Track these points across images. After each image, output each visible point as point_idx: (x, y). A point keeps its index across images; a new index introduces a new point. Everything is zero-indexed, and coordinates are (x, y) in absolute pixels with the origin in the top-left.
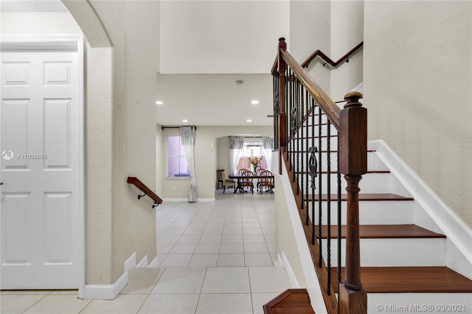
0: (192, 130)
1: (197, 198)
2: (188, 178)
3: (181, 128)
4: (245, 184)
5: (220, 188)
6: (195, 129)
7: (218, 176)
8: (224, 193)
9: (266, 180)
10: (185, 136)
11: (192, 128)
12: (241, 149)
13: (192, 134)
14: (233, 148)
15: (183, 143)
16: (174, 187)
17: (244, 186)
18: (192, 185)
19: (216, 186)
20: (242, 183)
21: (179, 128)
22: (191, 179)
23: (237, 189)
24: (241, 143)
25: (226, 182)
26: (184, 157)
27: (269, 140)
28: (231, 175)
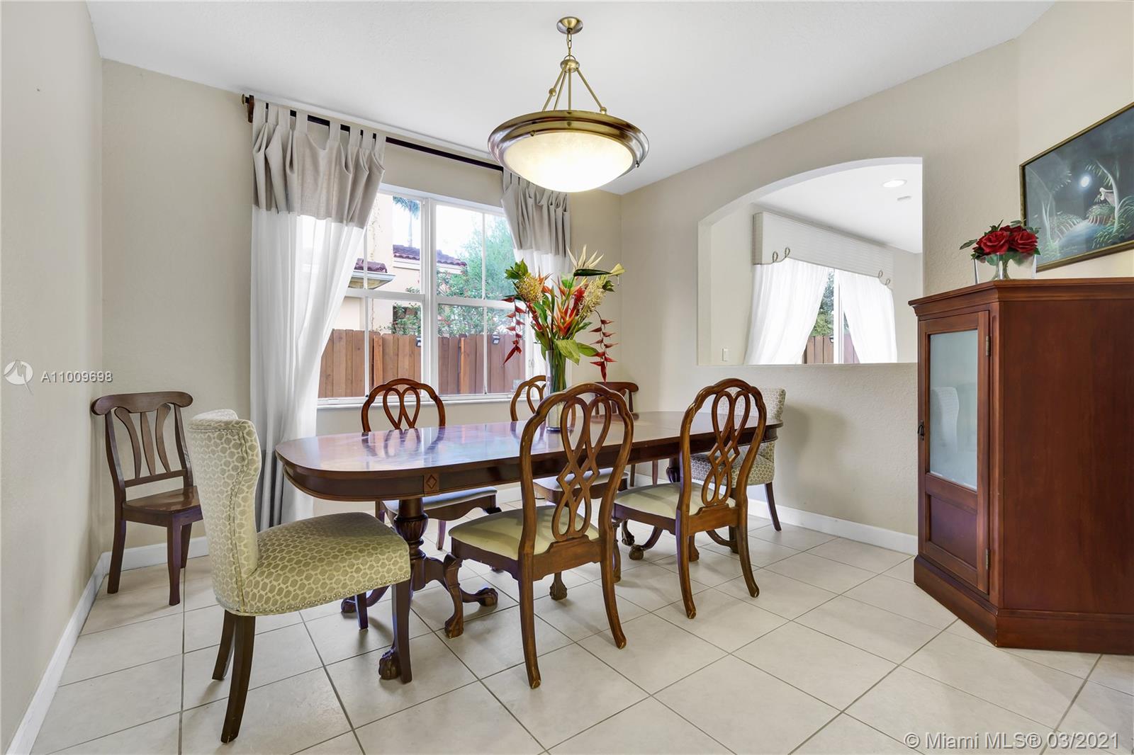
7: (113, 466)
12: (355, 228)
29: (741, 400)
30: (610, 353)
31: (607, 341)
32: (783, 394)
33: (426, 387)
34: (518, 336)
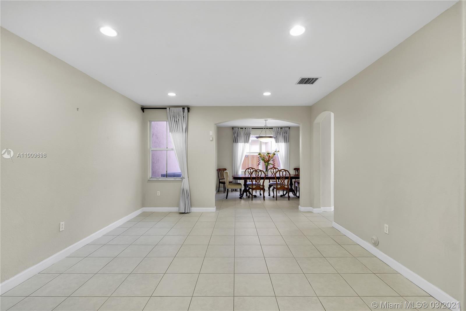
0: (183, 112)
1: (191, 207)
2: (178, 179)
3: (168, 109)
4: (254, 187)
5: (221, 191)
6: (189, 111)
7: (219, 177)
8: (227, 198)
9: (283, 181)
10: (174, 120)
11: (183, 108)
12: (247, 144)
13: (184, 117)
14: (238, 142)
15: (171, 131)
16: (159, 192)
17: (253, 189)
18: (183, 189)
19: (217, 189)
20: (250, 186)
21: (166, 108)
22: (182, 180)
23: (243, 194)
24: (248, 135)
25: (229, 185)
26: (172, 150)
27: (282, 133)
28: (235, 175)
34: (259, 162)
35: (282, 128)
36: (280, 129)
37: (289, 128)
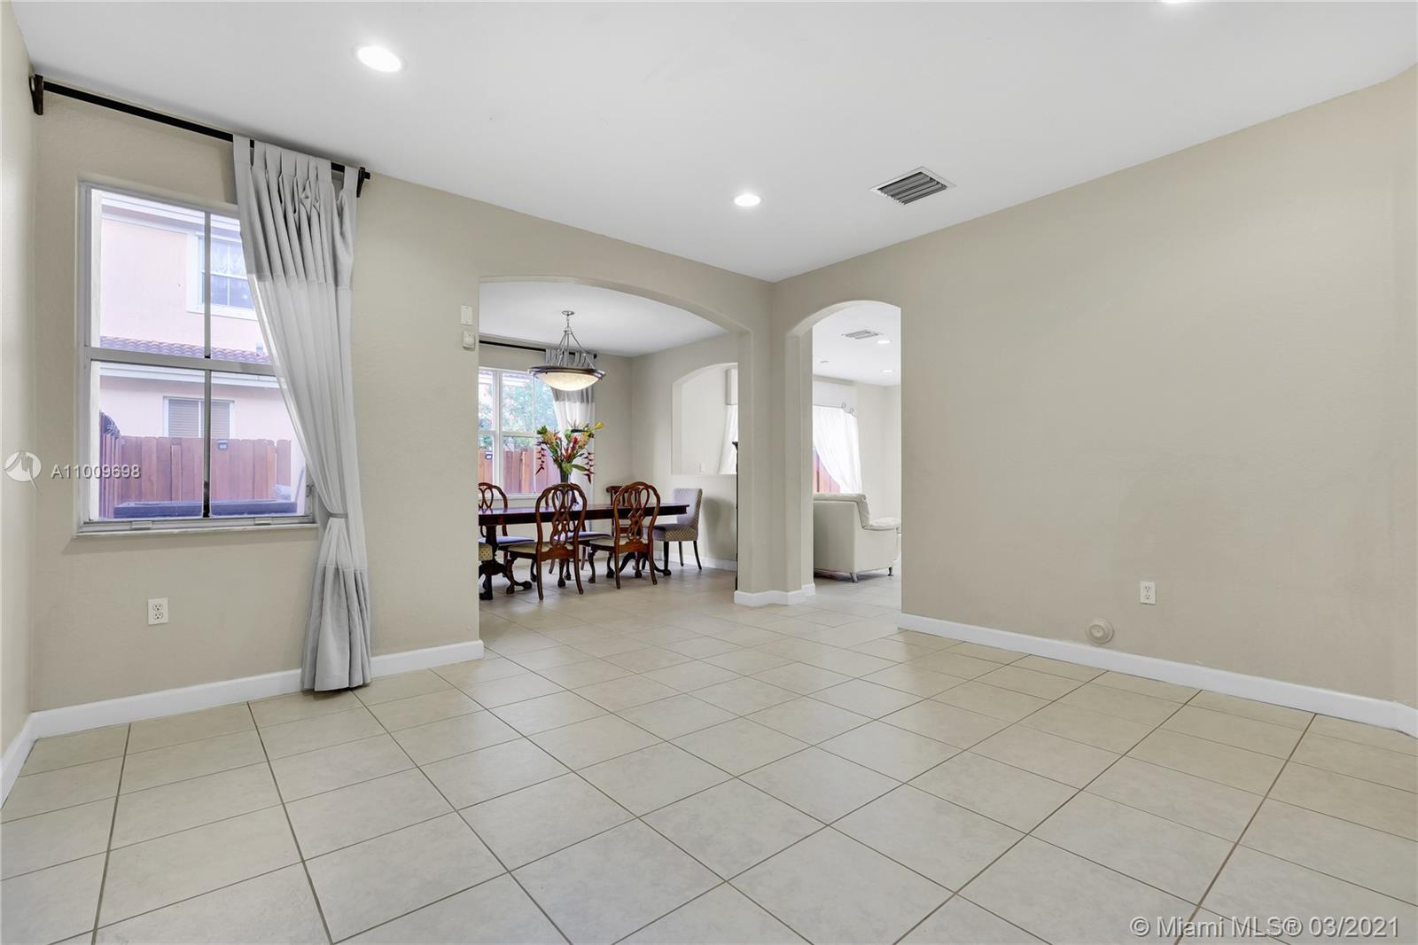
0: (337, 185)
1: (372, 657)
2: (281, 523)
3: (240, 143)
4: (546, 549)
6: (358, 189)
10: (282, 213)
11: (337, 169)
13: (340, 215)
21: (227, 138)
22: (319, 528)
29: (644, 492)
30: (592, 469)
31: (590, 463)
32: (700, 492)
33: (496, 487)
34: (543, 462)
35: (574, 354)
36: (566, 354)
37: (595, 356)
